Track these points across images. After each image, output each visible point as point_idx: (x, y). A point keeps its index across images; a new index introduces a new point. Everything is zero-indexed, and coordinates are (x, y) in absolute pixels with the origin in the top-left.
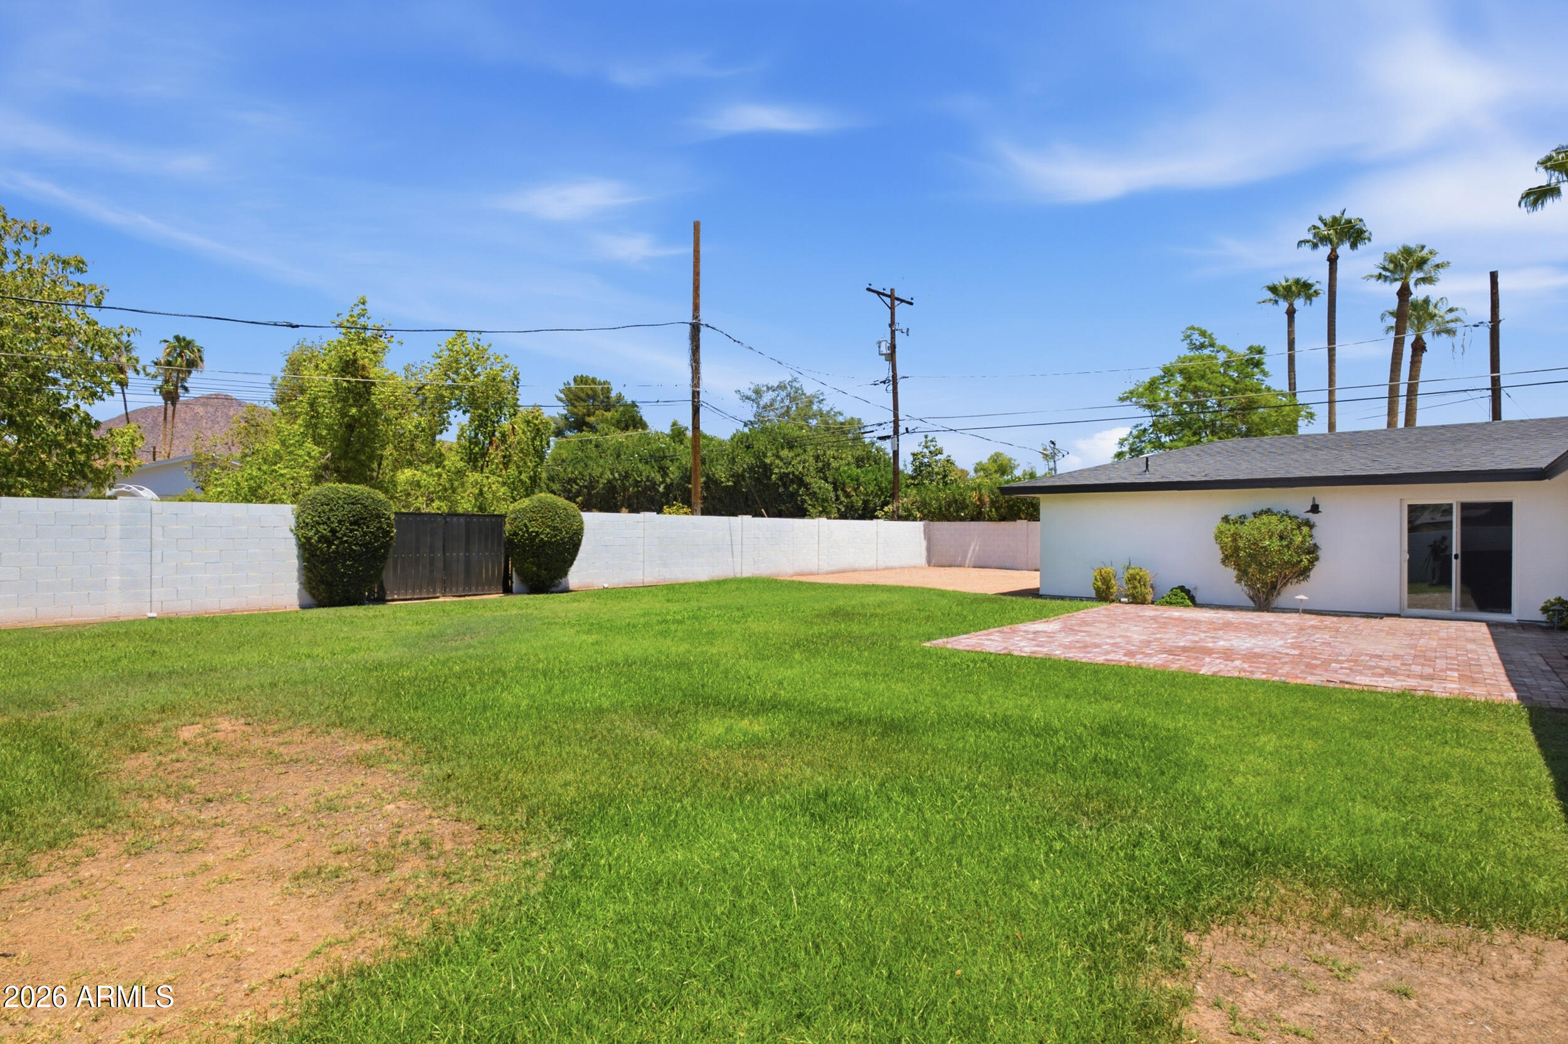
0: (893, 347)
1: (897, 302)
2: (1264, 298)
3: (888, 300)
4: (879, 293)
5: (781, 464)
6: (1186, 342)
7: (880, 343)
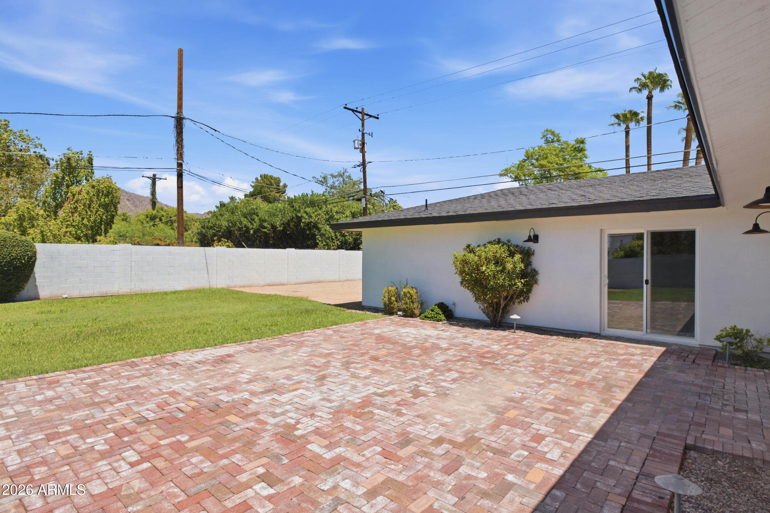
0: (363, 144)
1: (366, 117)
2: (613, 122)
3: (360, 115)
4: (353, 111)
5: (307, 217)
6: (544, 139)
7: (354, 141)
